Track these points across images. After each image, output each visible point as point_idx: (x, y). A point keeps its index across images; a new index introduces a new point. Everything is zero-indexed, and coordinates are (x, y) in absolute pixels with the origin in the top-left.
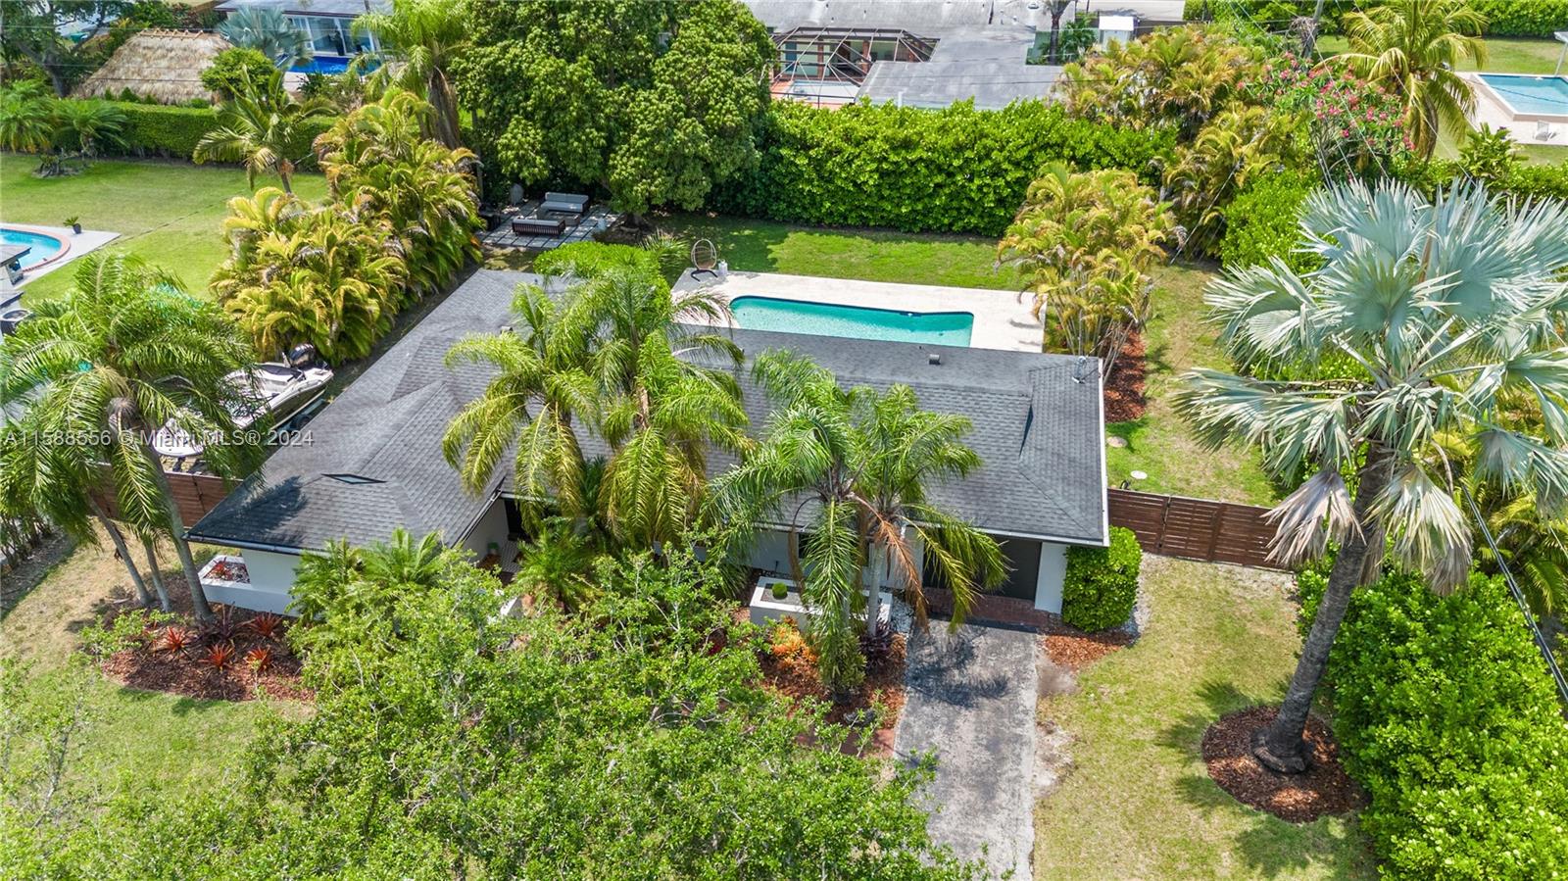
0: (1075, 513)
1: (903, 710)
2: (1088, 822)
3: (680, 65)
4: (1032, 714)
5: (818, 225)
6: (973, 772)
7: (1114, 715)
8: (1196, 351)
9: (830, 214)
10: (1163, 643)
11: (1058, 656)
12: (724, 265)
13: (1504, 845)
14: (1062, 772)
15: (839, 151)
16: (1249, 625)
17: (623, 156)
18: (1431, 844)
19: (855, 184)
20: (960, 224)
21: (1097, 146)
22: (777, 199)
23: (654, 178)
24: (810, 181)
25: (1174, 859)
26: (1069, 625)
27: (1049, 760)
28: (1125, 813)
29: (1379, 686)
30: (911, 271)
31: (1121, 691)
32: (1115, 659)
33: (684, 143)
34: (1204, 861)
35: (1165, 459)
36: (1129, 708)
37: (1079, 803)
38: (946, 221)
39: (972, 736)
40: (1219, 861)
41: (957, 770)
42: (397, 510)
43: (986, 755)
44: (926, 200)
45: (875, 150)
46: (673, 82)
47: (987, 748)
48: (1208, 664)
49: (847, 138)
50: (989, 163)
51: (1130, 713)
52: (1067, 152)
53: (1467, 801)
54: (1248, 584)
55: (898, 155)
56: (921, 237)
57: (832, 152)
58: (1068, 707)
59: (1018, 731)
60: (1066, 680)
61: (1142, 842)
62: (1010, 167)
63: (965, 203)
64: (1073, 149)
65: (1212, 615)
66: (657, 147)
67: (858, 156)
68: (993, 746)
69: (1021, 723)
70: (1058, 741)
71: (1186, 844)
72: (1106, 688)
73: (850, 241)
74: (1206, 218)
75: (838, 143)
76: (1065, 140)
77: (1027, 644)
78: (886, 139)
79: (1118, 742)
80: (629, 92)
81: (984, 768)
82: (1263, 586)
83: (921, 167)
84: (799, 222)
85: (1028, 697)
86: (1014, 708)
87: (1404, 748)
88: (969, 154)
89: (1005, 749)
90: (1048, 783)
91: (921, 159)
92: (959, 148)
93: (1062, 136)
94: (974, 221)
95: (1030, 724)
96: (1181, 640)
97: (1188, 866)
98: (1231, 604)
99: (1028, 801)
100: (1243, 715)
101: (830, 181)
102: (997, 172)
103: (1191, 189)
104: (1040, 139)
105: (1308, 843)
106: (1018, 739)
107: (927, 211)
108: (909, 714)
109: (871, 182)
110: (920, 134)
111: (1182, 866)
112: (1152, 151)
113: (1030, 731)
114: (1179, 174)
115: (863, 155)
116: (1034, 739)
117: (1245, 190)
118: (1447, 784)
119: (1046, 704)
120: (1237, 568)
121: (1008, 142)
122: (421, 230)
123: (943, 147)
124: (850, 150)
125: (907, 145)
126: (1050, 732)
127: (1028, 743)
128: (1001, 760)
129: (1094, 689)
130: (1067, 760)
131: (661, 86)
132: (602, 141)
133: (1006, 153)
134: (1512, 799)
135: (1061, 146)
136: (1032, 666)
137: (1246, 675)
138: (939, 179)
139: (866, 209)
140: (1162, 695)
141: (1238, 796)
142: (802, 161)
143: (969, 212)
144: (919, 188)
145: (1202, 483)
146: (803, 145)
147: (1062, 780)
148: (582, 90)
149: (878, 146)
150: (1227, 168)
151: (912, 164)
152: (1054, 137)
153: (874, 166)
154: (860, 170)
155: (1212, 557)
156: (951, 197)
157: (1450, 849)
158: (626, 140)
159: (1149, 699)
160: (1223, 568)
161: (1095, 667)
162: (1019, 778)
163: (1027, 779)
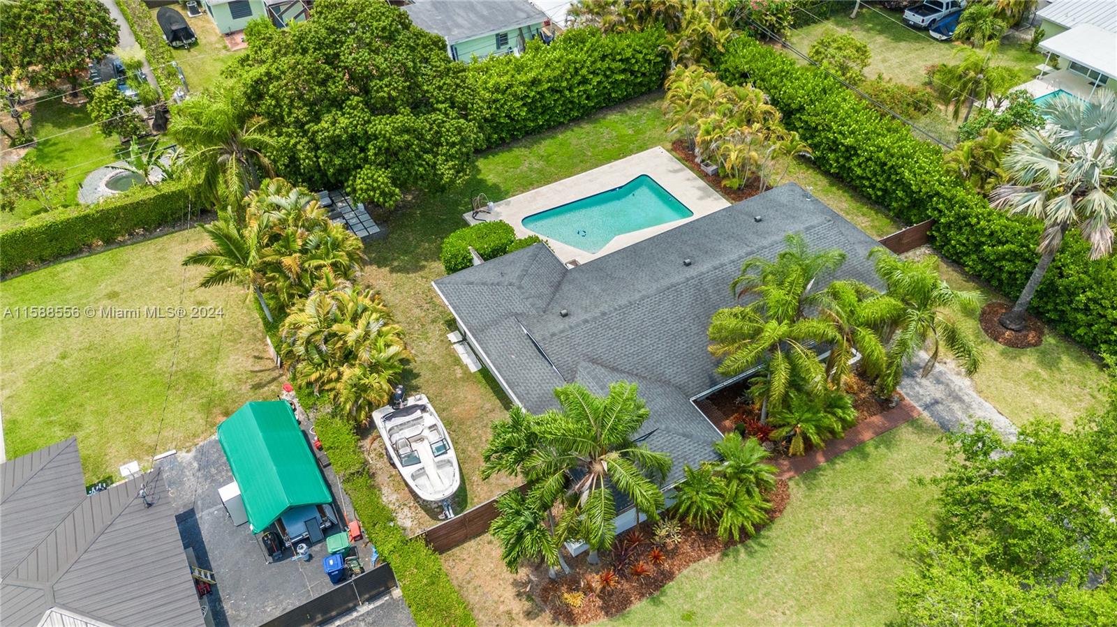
9: (496, 140)
12: (491, 203)
14: (968, 376)
19: (510, 117)
20: (569, 118)
21: (632, 48)
25: (1030, 382)
34: (1037, 377)
38: (561, 121)
40: (1041, 375)
43: (942, 387)
44: (550, 112)
47: (939, 384)
49: (496, 90)
50: (579, 78)
52: (617, 58)
55: (533, 90)
59: (937, 370)
61: (1017, 384)
63: (570, 105)
64: (620, 54)
71: (1028, 375)
76: (612, 50)
81: (947, 392)
94: (575, 114)
99: (974, 394)
102: (581, 82)
103: (688, 58)
104: (600, 54)
106: (941, 373)
107: (550, 117)
111: (1035, 383)
113: (939, 367)
114: (680, 52)
115: (511, 98)
121: (585, 62)
125: (535, 82)
126: (945, 363)
127: (946, 372)
128: (948, 384)
133: (586, 69)
135: (611, 54)
138: (556, 96)
139: (516, 130)
143: (573, 109)
144: (546, 107)
147: (971, 378)
149: (518, 89)
151: (541, 93)
156: (563, 105)
162: (960, 387)
163: (963, 386)
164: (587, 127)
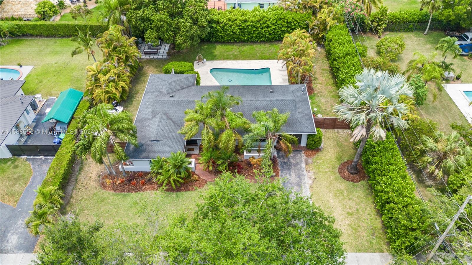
0: (309, 127)
1: (280, 172)
2: (320, 189)
3: (190, 11)
4: (305, 169)
5: (224, 43)
6: (296, 183)
7: (320, 167)
8: (322, 73)
9: (227, 40)
10: (327, 150)
11: (307, 156)
12: (205, 60)
13: (394, 186)
14: (313, 180)
15: (228, 24)
16: (343, 143)
17: (178, 37)
18: (382, 187)
19: (233, 32)
20: (260, 40)
21: (293, 19)
22: (212, 37)
23: (187, 42)
24: (221, 32)
25: (336, 194)
26: (309, 149)
27: (310, 178)
28: (326, 186)
29: (371, 157)
30: (251, 56)
31: (321, 161)
32: (318, 155)
33: (194, 33)
34: (341, 193)
35: (320, 104)
36: (323, 165)
37: (317, 186)
38: (257, 40)
39: (294, 175)
40: (344, 193)
41: (293, 183)
42: (168, 147)
43: (298, 179)
44: (251, 35)
45: (237, 23)
46: (188, 16)
47: (298, 177)
48: (337, 153)
49: (229, 20)
50: (266, 24)
51: (324, 166)
52: (286, 21)
53: (388, 179)
54: (342, 133)
55: (244, 24)
56: (251, 44)
57: (226, 24)
58: (312, 166)
59: (303, 173)
60: (310, 161)
61: (330, 192)
62: (272, 25)
63: (261, 35)
64: (287, 20)
65: (336, 142)
66: (187, 35)
67: (233, 25)
68: (299, 177)
69: (303, 171)
70: (311, 174)
71: (338, 190)
72: (318, 161)
73: (233, 47)
74: (320, 36)
75: (228, 22)
76: (285, 17)
77: (301, 154)
78: (240, 20)
79: (322, 172)
80: (178, 20)
81: (298, 181)
82: (345, 133)
83: (250, 27)
84: (218, 42)
85: (303, 165)
86: (301, 168)
87: (376, 169)
88: (261, 22)
89: (302, 177)
90: (311, 183)
91: (250, 25)
92: (259, 21)
93: (284, 16)
94: (263, 39)
95: (305, 171)
96: (330, 148)
97: (339, 195)
98: (339, 138)
99: (308, 187)
100: (345, 163)
101: (226, 32)
102: (268, 27)
103: (317, 29)
104: (279, 17)
105: (359, 186)
106: (303, 175)
107: (252, 37)
108: (281, 173)
109: (238, 32)
110: (249, 18)
111: (338, 195)
112: (306, 19)
113: (305, 173)
114: (313, 25)
115: (235, 25)
116: (306, 174)
117: (329, 30)
118: (384, 175)
119: (307, 166)
120: (339, 130)
121: (271, 19)
122: (131, 64)
123: (255, 21)
124: (230, 23)
125: (246, 21)
126: (309, 172)
127: (306, 175)
128: (301, 179)
129: (316, 162)
130: (314, 177)
131: (186, 17)
132: (173, 35)
133: (270, 22)
134: (395, 177)
135: (284, 19)
136: (303, 159)
137: (344, 154)
138: (255, 29)
139: (236, 38)
140: (329, 161)
141: (346, 179)
142: (218, 27)
143: (262, 37)
144: (249, 32)
145: (329, 110)
146: (218, 23)
147: (313, 181)
148: (167, 22)
149: (238, 22)
150: (324, 24)
151: (247, 26)
152: (282, 17)
153: (238, 27)
154: (234, 29)
155: (334, 128)
156: (258, 34)
157: (385, 188)
158: (178, 33)
159: (327, 162)
160: (336, 130)
161: (315, 157)
162: (305, 183)
163: (307, 182)
164: (267, 45)
